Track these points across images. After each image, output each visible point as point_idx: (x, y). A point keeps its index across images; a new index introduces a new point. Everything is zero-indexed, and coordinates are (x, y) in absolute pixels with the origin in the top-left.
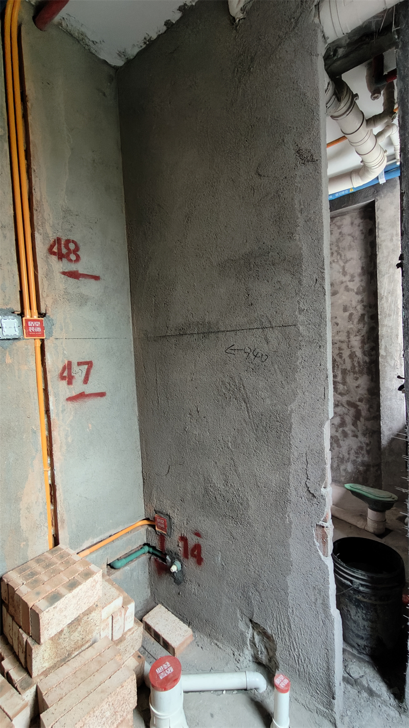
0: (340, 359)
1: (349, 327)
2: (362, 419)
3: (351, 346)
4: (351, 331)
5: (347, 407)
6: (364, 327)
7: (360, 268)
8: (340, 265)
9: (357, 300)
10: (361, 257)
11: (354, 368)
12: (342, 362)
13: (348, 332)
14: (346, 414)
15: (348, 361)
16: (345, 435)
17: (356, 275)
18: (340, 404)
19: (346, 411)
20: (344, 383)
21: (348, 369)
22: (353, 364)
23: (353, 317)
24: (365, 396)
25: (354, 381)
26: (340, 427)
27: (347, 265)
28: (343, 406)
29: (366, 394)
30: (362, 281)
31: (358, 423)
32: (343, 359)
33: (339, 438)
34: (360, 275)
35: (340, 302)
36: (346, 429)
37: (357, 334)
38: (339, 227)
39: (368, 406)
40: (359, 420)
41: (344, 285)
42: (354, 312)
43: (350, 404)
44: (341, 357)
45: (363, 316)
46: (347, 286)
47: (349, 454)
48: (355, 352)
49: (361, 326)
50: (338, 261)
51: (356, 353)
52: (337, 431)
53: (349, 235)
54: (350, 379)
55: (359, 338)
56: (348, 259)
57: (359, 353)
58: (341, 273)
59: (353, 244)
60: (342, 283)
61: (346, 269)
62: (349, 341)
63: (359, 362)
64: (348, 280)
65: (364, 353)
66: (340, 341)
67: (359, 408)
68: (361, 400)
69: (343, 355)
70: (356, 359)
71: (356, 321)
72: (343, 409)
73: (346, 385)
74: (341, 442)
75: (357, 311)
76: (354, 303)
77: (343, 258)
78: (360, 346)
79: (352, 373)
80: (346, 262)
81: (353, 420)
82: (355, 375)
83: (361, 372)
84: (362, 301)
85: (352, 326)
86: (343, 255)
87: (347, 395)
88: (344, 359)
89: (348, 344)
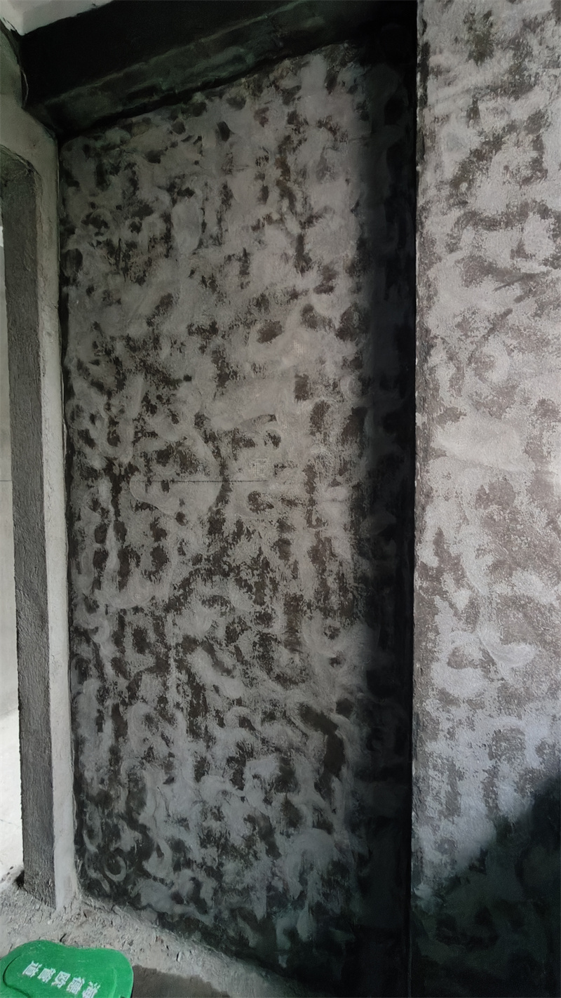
0: (281, 562)
1: (315, 451)
2: (345, 772)
3: (318, 520)
4: (318, 467)
5: (302, 726)
6: (360, 456)
7: (353, 243)
8: (288, 234)
9: (339, 358)
10: (357, 204)
11: (326, 598)
12: (288, 573)
13: (310, 470)
14: (298, 750)
15: (307, 568)
16: (293, 817)
17: (340, 268)
18: (278, 715)
19: (296, 738)
20: (294, 645)
21: (306, 598)
22: (323, 583)
23: (327, 418)
24: (360, 695)
25: (326, 639)
26: (278, 791)
27: (312, 234)
28: (290, 722)
29: (360, 690)
30: (358, 289)
31: (335, 784)
32: (292, 560)
33: (274, 823)
34: (352, 270)
35: (287, 363)
36: (296, 799)
37: (339, 479)
38: (289, 96)
39: (366, 730)
40: (338, 776)
41: (301, 303)
42: (329, 400)
43: (312, 717)
44: (285, 555)
45: (358, 415)
46: (308, 309)
47: (303, 881)
48: (329, 540)
49: (350, 451)
50: (282, 220)
51: (335, 544)
52: (267, 801)
53: (321, 124)
54: (311, 631)
55: (343, 492)
56: (316, 210)
57: (343, 547)
58: (292, 262)
59: (331, 156)
60: (294, 295)
61: (307, 247)
62: (313, 502)
63: (341, 578)
64: (312, 286)
65: (359, 547)
66: (283, 499)
67: (338, 733)
68: (343, 707)
69: (293, 549)
70: (332, 567)
71: (335, 431)
72: (289, 730)
73: (300, 652)
74: (279, 839)
75: (338, 397)
76: (331, 370)
77: (299, 207)
78: (346, 519)
79: (318, 615)
80: (309, 221)
81: (318, 771)
82: (329, 621)
83: (348, 612)
84: (357, 363)
85: (323, 450)
86: (299, 196)
87: (302, 686)
88: (296, 563)
89: (309, 513)
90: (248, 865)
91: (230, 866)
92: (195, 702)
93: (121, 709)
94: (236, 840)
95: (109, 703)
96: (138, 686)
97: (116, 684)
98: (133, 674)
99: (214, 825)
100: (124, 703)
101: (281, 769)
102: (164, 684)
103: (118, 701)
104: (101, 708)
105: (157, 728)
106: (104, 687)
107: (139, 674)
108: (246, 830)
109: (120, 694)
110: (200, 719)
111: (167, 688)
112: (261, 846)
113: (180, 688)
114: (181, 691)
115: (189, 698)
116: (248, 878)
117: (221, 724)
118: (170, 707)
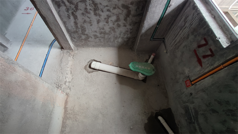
2: (130, 16)
5: (122, 9)
14: (121, 14)
16: (119, 26)
18: (116, 7)
19: (120, 11)
26: (116, 22)
33: (115, 28)
36: (120, 23)
39: (136, 7)
40: (129, 17)
43: (125, 7)
47: (120, 35)
52: (113, 24)
67: (130, 9)
68: (132, 3)
72: (119, 10)
74: (116, 30)
81: (125, 17)
90: (110, 35)
91: (106, 36)
92: (95, 8)
93: (74, 13)
94: (107, 32)
95: (70, 12)
96: (78, 6)
97: (71, 7)
98: (75, 3)
99: (102, 30)
100: (74, 11)
101: (117, 18)
102: (86, 5)
103: (72, 11)
104: (68, 13)
105: (86, 15)
106: (67, 8)
107: (77, 3)
108: (109, 30)
109: (73, 9)
110: (97, 11)
111: (86, 6)
112: (112, 32)
113: (90, 5)
114: (91, 5)
115: (93, 7)
116: (110, 37)
117: (103, 12)
118: (88, 10)
